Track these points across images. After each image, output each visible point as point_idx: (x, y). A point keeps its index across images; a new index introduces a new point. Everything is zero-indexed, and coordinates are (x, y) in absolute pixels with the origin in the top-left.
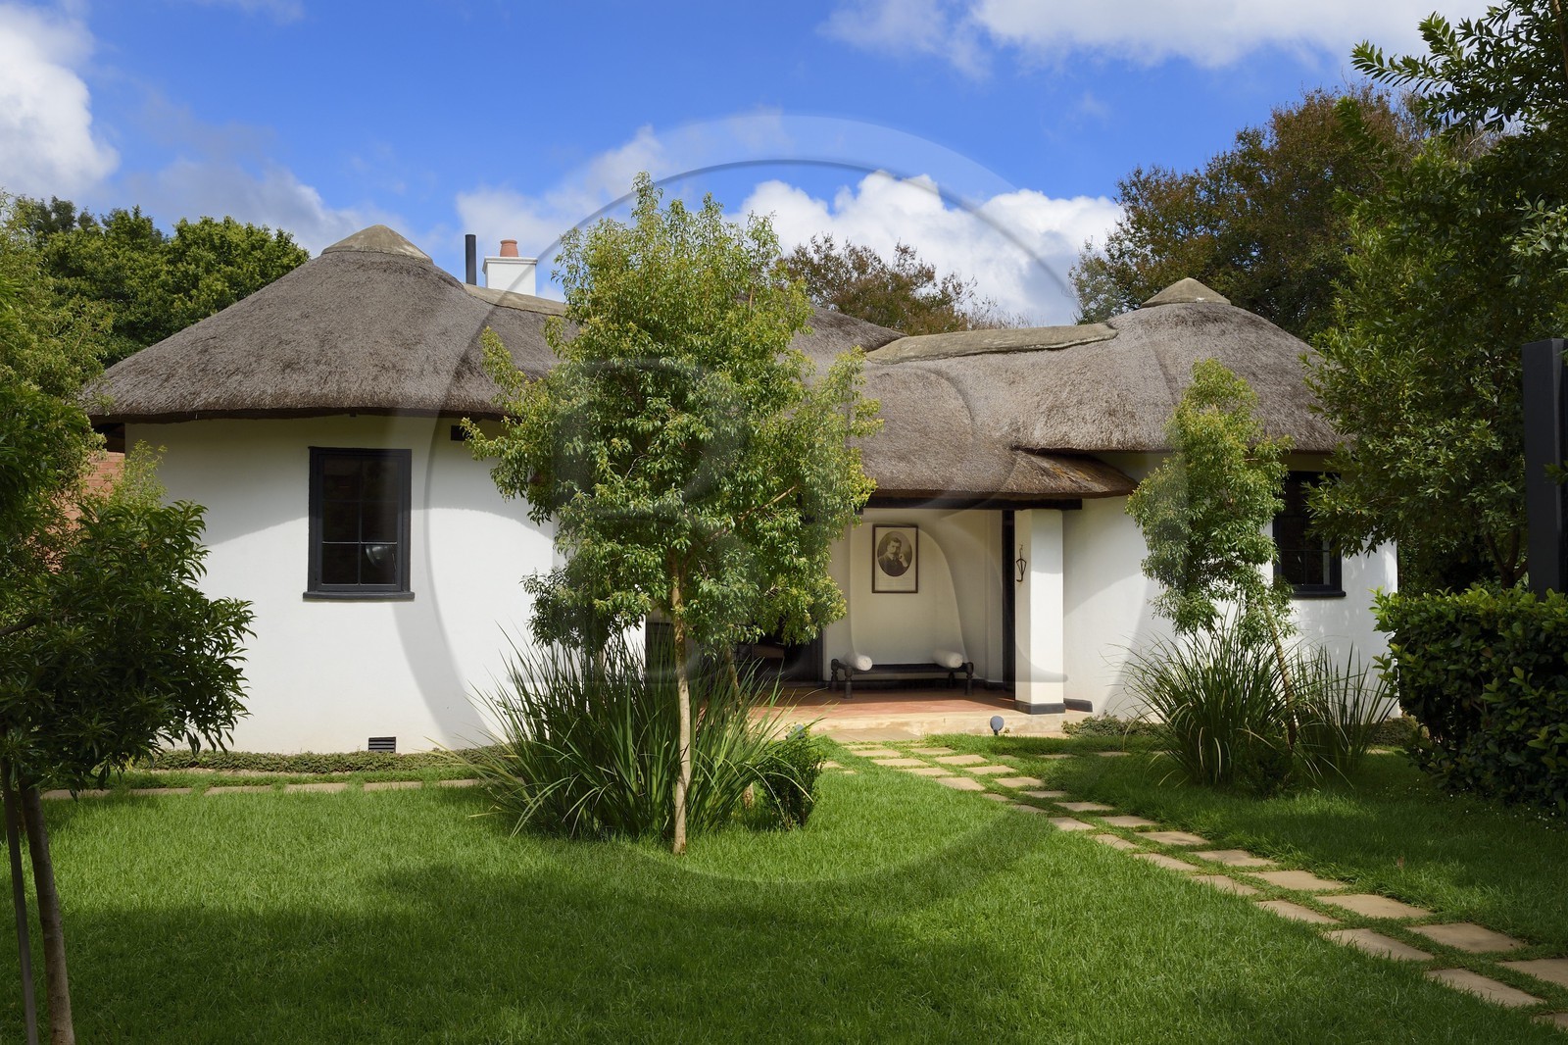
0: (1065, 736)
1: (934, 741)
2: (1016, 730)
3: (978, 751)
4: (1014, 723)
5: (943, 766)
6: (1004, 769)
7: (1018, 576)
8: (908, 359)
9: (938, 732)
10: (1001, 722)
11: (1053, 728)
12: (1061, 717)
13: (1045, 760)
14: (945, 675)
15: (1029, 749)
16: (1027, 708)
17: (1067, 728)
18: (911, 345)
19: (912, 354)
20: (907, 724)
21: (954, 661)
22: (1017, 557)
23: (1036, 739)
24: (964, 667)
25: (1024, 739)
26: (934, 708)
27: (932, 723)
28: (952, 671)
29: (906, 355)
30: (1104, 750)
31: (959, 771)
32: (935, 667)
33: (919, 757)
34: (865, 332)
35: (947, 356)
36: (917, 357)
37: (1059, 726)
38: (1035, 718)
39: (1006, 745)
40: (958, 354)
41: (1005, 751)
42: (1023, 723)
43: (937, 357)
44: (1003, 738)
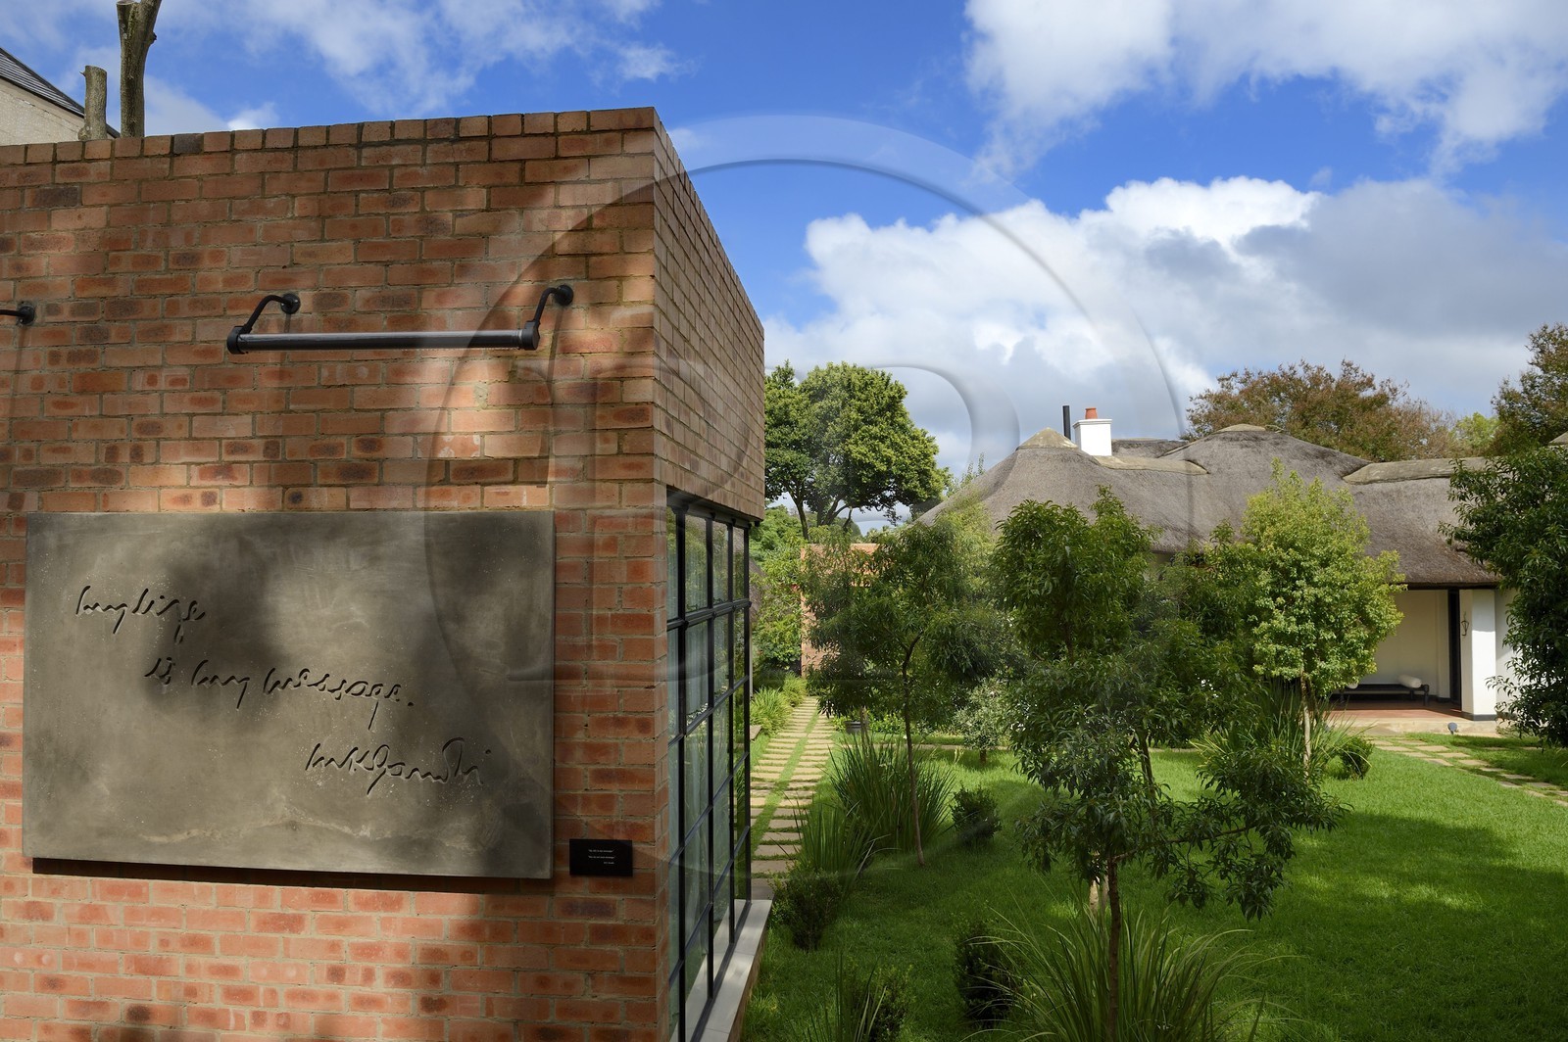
0: (1498, 736)
1: (1412, 736)
2: (1464, 731)
3: (1443, 744)
4: (1463, 726)
5: (1422, 752)
6: (1461, 755)
7: (1462, 632)
8: (1375, 481)
9: (1410, 730)
10: (1455, 725)
11: (1489, 730)
12: (1494, 724)
13: (1488, 751)
14: (1408, 692)
15: (1476, 744)
16: (1471, 717)
17: (1499, 731)
18: (1377, 470)
19: (1378, 478)
20: (1389, 725)
21: (1415, 683)
22: (1462, 619)
23: (1480, 738)
24: (1422, 688)
25: (1472, 738)
26: (1404, 714)
27: (1405, 725)
28: (1413, 690)
29: (1373, 478)
30: (1527, 746)
31: (1434, 755)
32: (1400, 686)
33: (1405, 746)
34: (1342, 461)
35: (1404, 479)
36: (1382, 480)
37: (1494, 729)
38: (1477, 723)
39: (1460, 741)
40: (1412, 478)
41: (1460, 745)
42: (1468, 726)
43: (1397, 480)
44: (1458, 737)
